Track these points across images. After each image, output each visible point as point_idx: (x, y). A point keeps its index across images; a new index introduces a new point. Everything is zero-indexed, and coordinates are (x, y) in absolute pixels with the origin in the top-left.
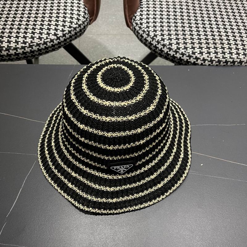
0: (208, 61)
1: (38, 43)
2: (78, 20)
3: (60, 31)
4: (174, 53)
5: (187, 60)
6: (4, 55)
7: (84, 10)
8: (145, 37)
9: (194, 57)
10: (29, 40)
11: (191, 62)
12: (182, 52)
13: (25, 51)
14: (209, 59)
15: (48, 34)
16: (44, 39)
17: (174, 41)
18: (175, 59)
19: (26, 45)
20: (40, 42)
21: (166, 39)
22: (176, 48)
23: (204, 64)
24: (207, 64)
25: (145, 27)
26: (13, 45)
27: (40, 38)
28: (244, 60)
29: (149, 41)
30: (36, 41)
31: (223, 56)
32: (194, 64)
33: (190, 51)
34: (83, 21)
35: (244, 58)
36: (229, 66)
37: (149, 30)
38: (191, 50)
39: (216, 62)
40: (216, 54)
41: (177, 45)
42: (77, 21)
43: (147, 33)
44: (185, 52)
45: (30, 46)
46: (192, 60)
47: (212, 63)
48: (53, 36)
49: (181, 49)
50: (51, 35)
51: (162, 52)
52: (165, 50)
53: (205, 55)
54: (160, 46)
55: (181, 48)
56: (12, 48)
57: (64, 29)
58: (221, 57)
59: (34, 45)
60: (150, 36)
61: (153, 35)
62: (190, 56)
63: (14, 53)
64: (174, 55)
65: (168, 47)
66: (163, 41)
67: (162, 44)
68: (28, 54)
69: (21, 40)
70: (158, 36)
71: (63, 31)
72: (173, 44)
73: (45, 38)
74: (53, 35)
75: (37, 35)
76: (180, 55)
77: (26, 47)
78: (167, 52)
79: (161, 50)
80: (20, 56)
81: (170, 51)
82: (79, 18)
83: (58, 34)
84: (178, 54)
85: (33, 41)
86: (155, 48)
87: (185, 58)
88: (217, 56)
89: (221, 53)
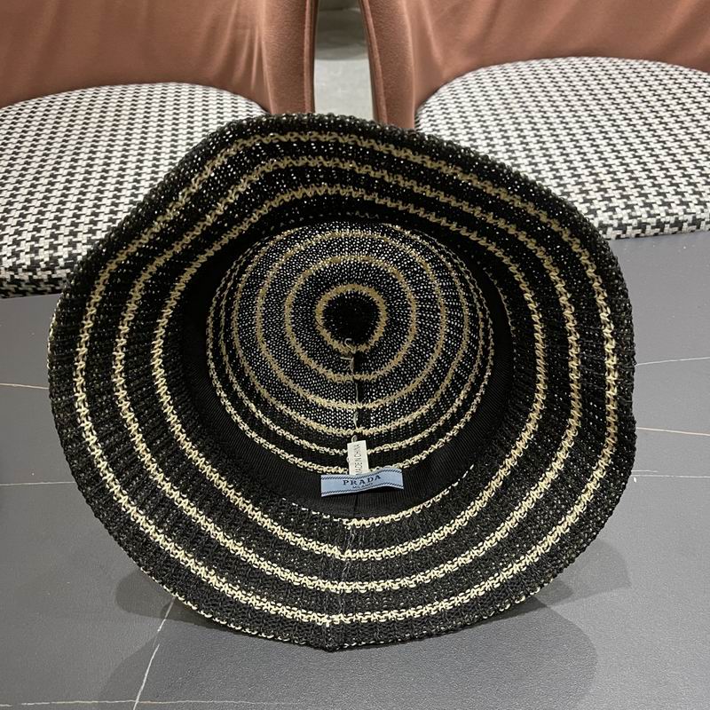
0: (615, 229)
14: (615, 224)
24: (613, 237)
28: (703, 215)
31: (648, 212)
35: (703, 211)
36: (668, 234)
39: (634, 228)
40: (629, 211)
47: (625, 232)
53: (603, 216)
58: (645, 216)
88: (633, 214)
89: (641, 207)
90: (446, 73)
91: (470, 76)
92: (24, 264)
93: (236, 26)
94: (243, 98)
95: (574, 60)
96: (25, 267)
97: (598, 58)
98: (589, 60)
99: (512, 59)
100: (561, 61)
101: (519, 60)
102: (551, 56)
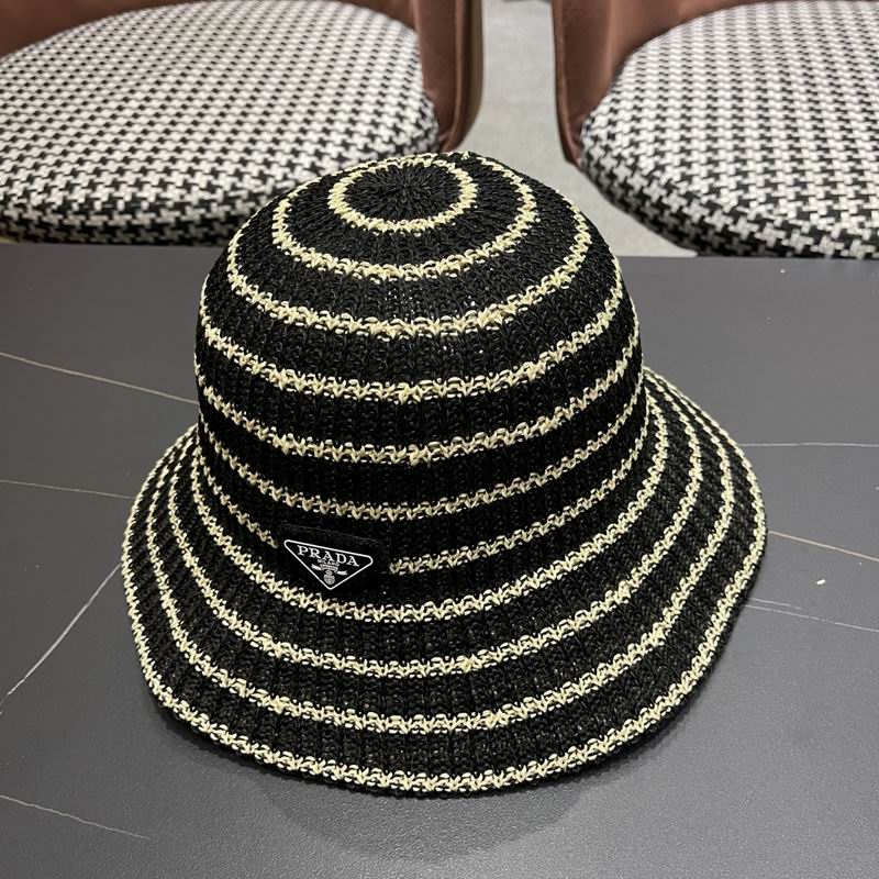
0: (865, 243)
1: (256, 191)
2: (397, 130)
3: (333, 159)
4: (729, 221)
5: (779, 240)
6: (142, 226)
7: (421, 105)
8: (621, 179)
9: (806, 229)
10: (225, 182)
11: (793, 249)
12: (758, 216)
13: (209, 216)
14: (866, 234)
15: (291, 166)
16: (277, 182)
17: (728, 182)
18: (730, 242)
19: (214, 196)
20: (262, 188)
21: (698, 175)
22: (734, 203)
23: (845, 253)
24: (860, 255)
25: (626, 144)
26: (173, 194)
27: (263, 177)
29: (637, 187)
30: (249, 184)
32: (807, 253)
33: (789, 209)
34: (415, 136)
37: (637, 152)
38: (793, 206)
41: (741, 192)
42: (392, 133)
43: (631, 161)
44: (770, 212)
45: (228, 200)
46: (798, 241)
48: (306, 173)
49: (753, 204)
50: (298, 169)
51: (683, 223)
52: (695, 212)
53: (849, 222)
54: (674, 202)
55: (755, 199)
56: (170, 204)
57: (345, 154)
59: (238, 197)
60: (641, 170)
61: (651, 167)
62: (788, 228)
63: (172, 220)
64: (726, 226)
65: (705, 200)
66: (685, 184)
67: (683, 192)
68: (217, 226)
69: (201, 180)
70: (668, 169)
71: (341, 159)
72: (723, 192)
73: (279, 177)
74: (305, 169)
75: (253, 169)
76: (748, 226)
77: (214, 201)
78: (703, 217)
79: (681, 216)
80: (193, 230)
81: (711, 214)
82: (399, 126)
83: (323, 169)
84: (742, 221)
85: (239, 185)
86: (656, 212)
87: (771, 234)
92: (54, 203)
96: (54, 207)
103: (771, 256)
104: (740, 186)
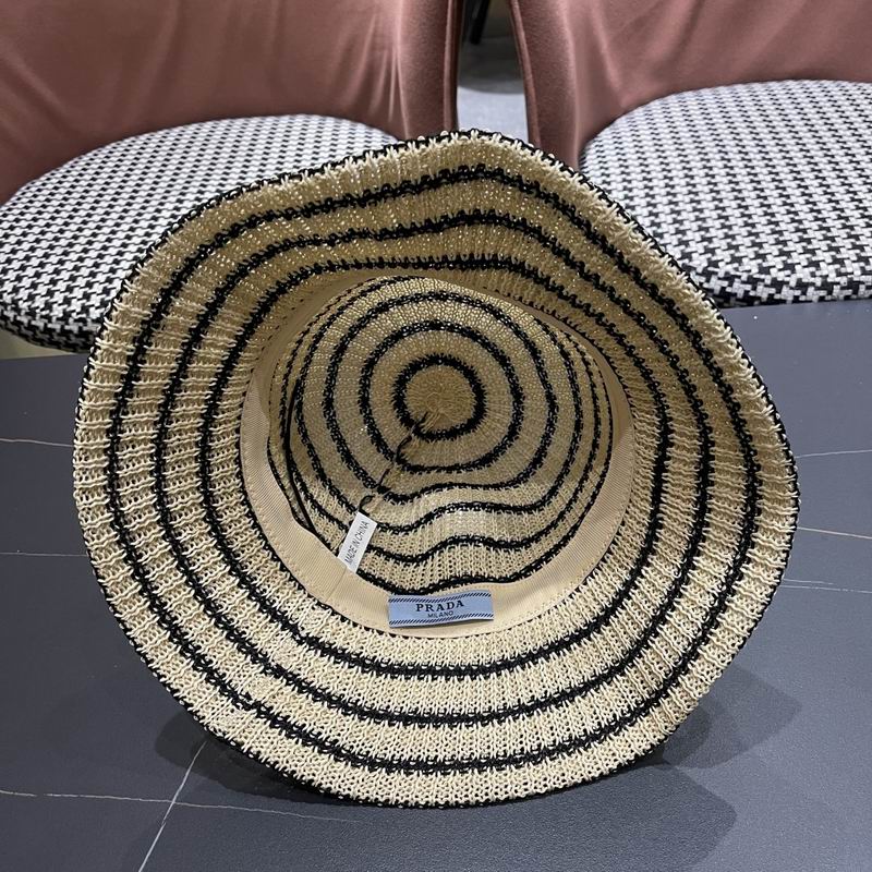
0: (818, 289)
5: (747, 292)
9: (768, 282)
11: (759, 298)
12: (727, 273)
14: (818, 282)
17: (697, 247)
22: (706, 264)
23: (802, 298)
24: (815, 298)
31: (862, 268)
32: (771, 301)
33: (752, 266)
38: (754, 263)
39: (843, 288)
40: (837, 266)
41: (709, 255)
44: (736, 269)
46: (763, 292)
47: (830, 293)
49: (720, 264)
53: (802, 272)
55: (722, 260)
58: (858, 272)
62: (753, 282)
76: (720, 282)
84: (714, 279)
87: (739, 288)
88: (843, 270)
89: (854, 262)
90: (625, 101)
91: (656, 105)
93: (373, 48)
94: (379, 132)
95: (791, 84)
97: (823, 82)
98: (811, 84)
99: (711, 83)
100: (774, 85)
101: (719, 85)
102: (762, 79)
103: (742, 306)
104: (708, 250)
